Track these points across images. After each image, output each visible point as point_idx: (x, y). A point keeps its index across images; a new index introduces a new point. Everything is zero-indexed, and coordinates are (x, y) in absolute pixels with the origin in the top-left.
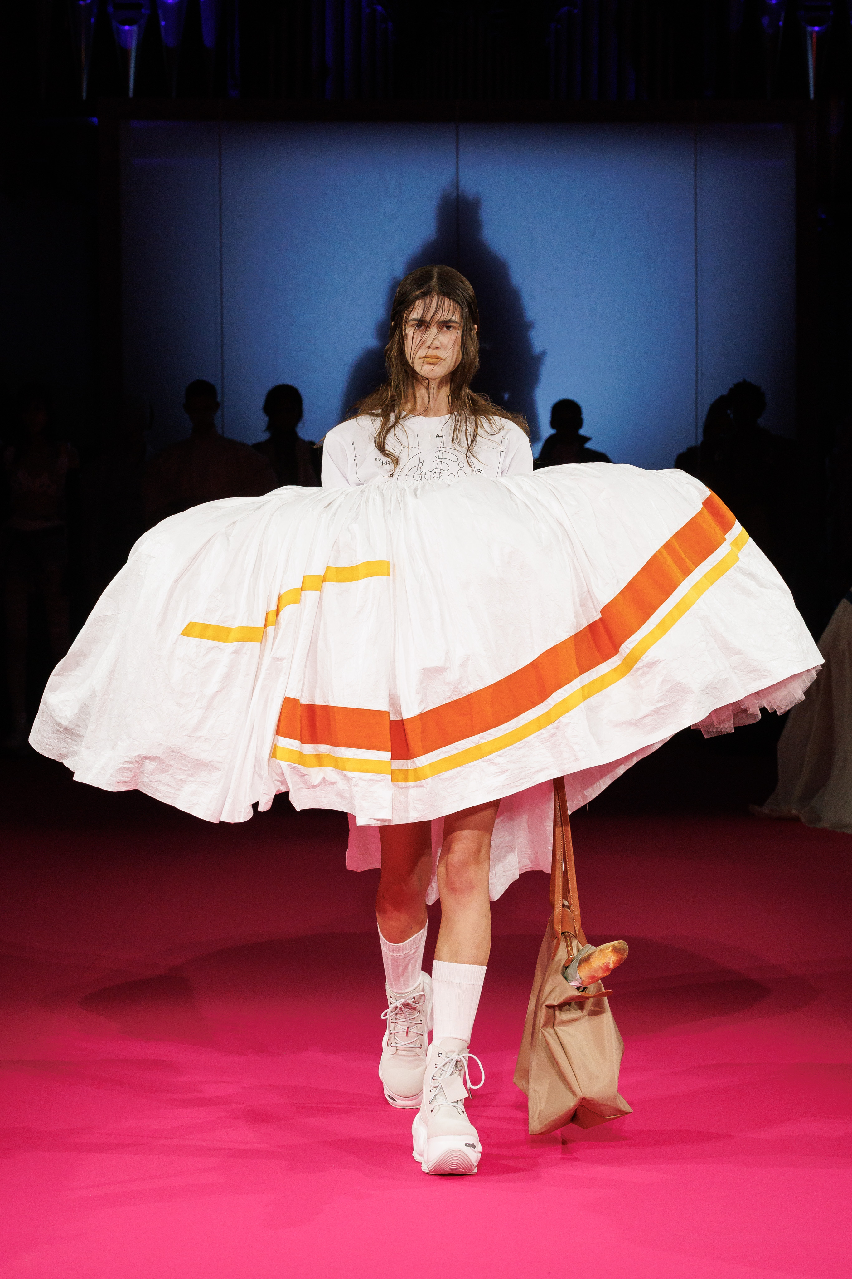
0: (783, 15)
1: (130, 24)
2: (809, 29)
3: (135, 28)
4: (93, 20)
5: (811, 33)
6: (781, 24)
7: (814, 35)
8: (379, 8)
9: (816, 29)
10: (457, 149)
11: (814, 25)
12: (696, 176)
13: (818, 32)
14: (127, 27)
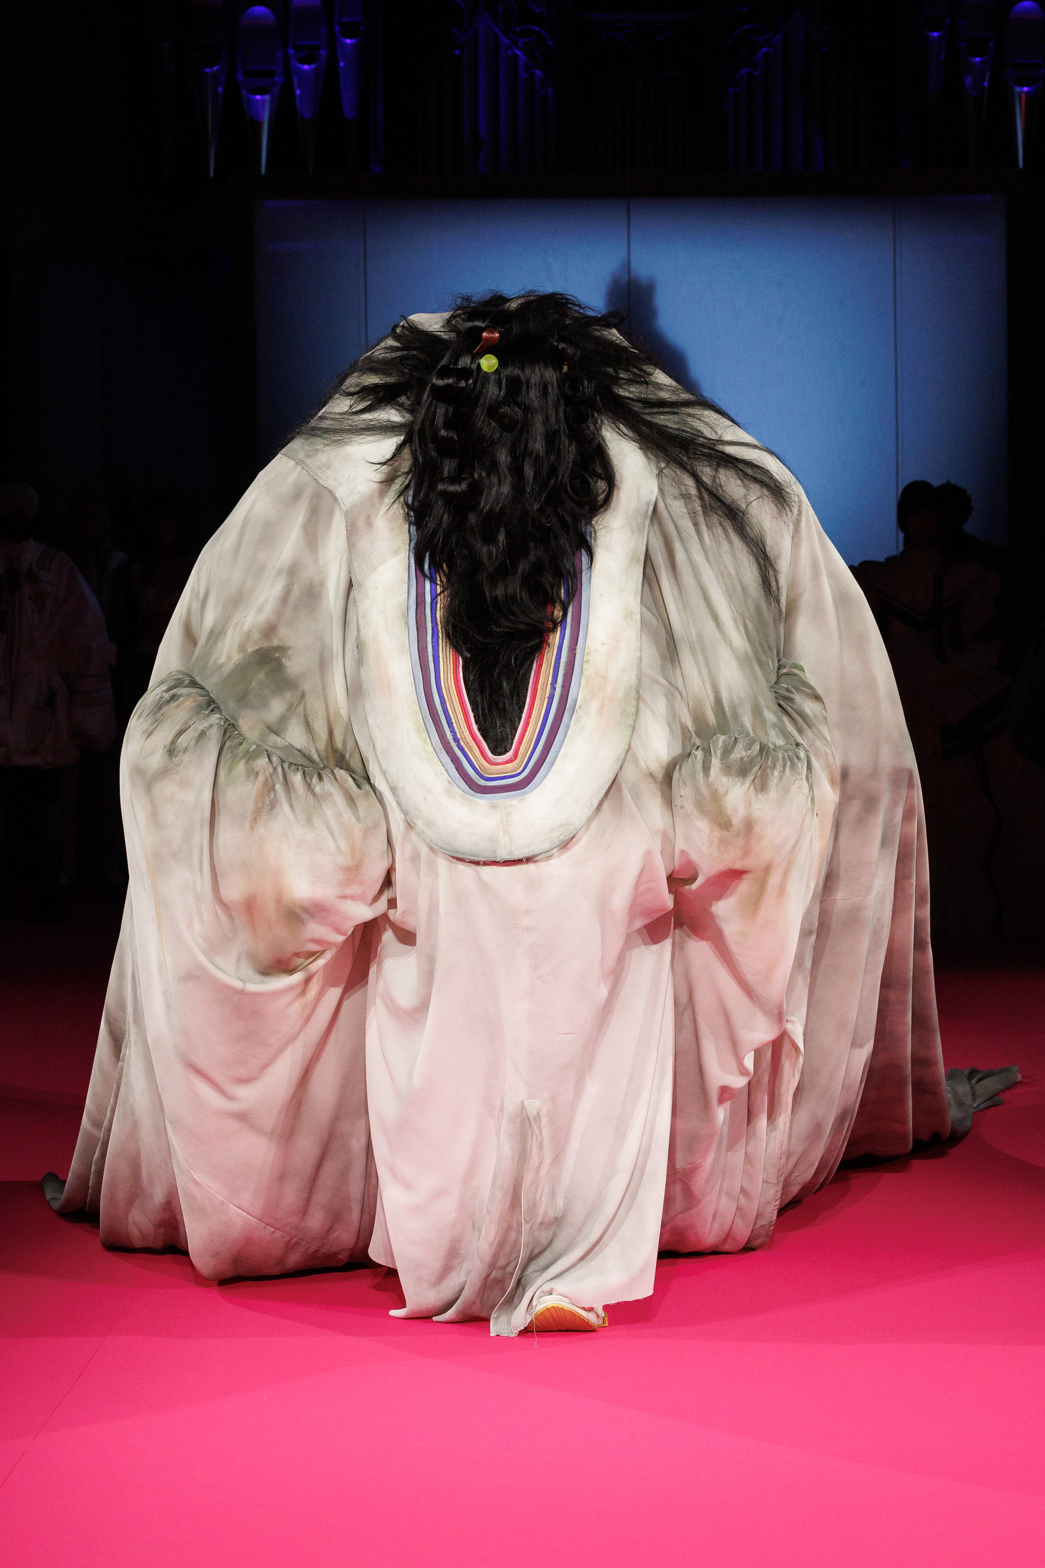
0: (988, 74)
1: (262, 93)
2: (1018, 89)
3: (267, 97)
4: (220, 89)
5: (1020, 93)
6: (986, 84)
7: (1023, 96)
8: (538, 72)
9: (1025, 89)
10: (629, 229)
11: (1022, 86)
12: (895, 254)
13: (1027, 93)
14: (258, 97)
